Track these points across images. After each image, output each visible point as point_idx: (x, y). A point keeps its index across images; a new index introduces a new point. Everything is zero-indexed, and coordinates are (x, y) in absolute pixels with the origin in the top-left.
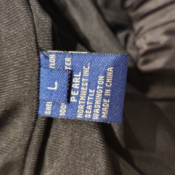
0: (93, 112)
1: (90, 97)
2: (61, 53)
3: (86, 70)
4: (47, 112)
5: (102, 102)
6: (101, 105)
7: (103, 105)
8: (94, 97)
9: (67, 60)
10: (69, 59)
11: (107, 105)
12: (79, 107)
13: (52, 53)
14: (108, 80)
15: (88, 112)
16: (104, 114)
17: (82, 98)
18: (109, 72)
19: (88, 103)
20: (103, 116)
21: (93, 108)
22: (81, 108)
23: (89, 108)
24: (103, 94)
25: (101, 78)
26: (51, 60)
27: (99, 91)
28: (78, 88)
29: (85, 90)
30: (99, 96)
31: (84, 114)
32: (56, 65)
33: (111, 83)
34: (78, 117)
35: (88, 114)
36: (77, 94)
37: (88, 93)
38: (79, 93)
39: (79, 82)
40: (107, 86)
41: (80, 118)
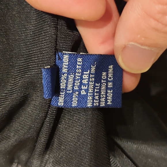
0: (100, 101)
1: (97, 89)
2: (74, 54)
3: (93, 68)
4: (60, 104)
5: (107, 93)
6: (106, 95)
7: (108, 95)
8: (100, 89)
9: (79, 60)
10: (80, 59)
11: (110, 94)
12: (88, 98)
13: (66, 54)
14: (110, 75)
15: (96, 101)
16: (109, 102)
17: (90, 91)
18: (110, 69)
19: (95, 94)
20: (109, 103)
21: (100, 98)
22: (91, 98)
23: (97, 98)
24: (107, 86)
25: (104, 74)
26: (65, 60)
27: (103, 84)
28: (87, 82)
29: (92, 85)
30: (103, 88)
31: (93, 102)
32: (69, 64)
33: (112, 77)
34: (89, 106)
35: (96, 103)
36: (86, 88)
37: (95, 87)
38: (88, 87)
39: (88, 78)
40: (109, 80)
41: (90, 107)
